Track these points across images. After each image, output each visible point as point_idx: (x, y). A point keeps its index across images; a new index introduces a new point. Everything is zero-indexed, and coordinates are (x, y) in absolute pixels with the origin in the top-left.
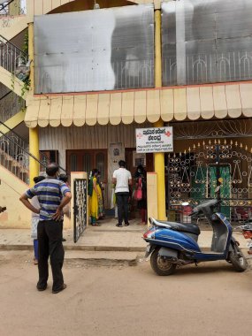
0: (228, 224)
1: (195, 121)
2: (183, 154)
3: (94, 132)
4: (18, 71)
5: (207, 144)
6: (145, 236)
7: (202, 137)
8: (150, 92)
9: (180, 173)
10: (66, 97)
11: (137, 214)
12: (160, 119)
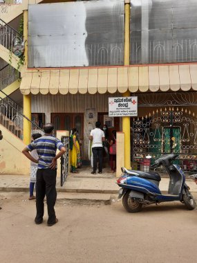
0: (182, 173)
1: (155, 92)
2: (145, 118)
3: (74, 99)
4: (15, 49)
5: (163, 110)
6: (119, 182)
7: (160, 105)
8: (120, 69)
9: (142, 133)
10: (53, 70)
11: (107, 164)
12: (128, 90)
